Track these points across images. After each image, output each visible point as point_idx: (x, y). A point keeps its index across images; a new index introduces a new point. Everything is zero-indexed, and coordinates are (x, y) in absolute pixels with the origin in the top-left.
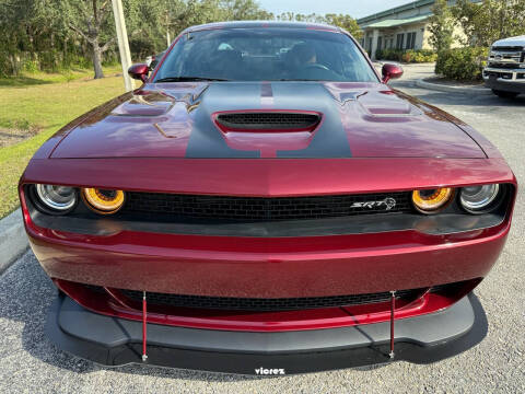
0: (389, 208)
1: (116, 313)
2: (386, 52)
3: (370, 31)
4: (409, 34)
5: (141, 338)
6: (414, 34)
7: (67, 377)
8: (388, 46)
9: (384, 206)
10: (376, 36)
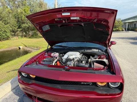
0: (90, 85)
2: (130, 29)
3: (125, 23)
4: (134, 24)
6: (136, 24)
8: (131, 27)
10: (127, 24)
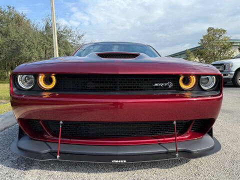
0: (170, 87)
1: (46, 139)
5: (57, 150)
7: (18, 172)
9: (167, 86)
